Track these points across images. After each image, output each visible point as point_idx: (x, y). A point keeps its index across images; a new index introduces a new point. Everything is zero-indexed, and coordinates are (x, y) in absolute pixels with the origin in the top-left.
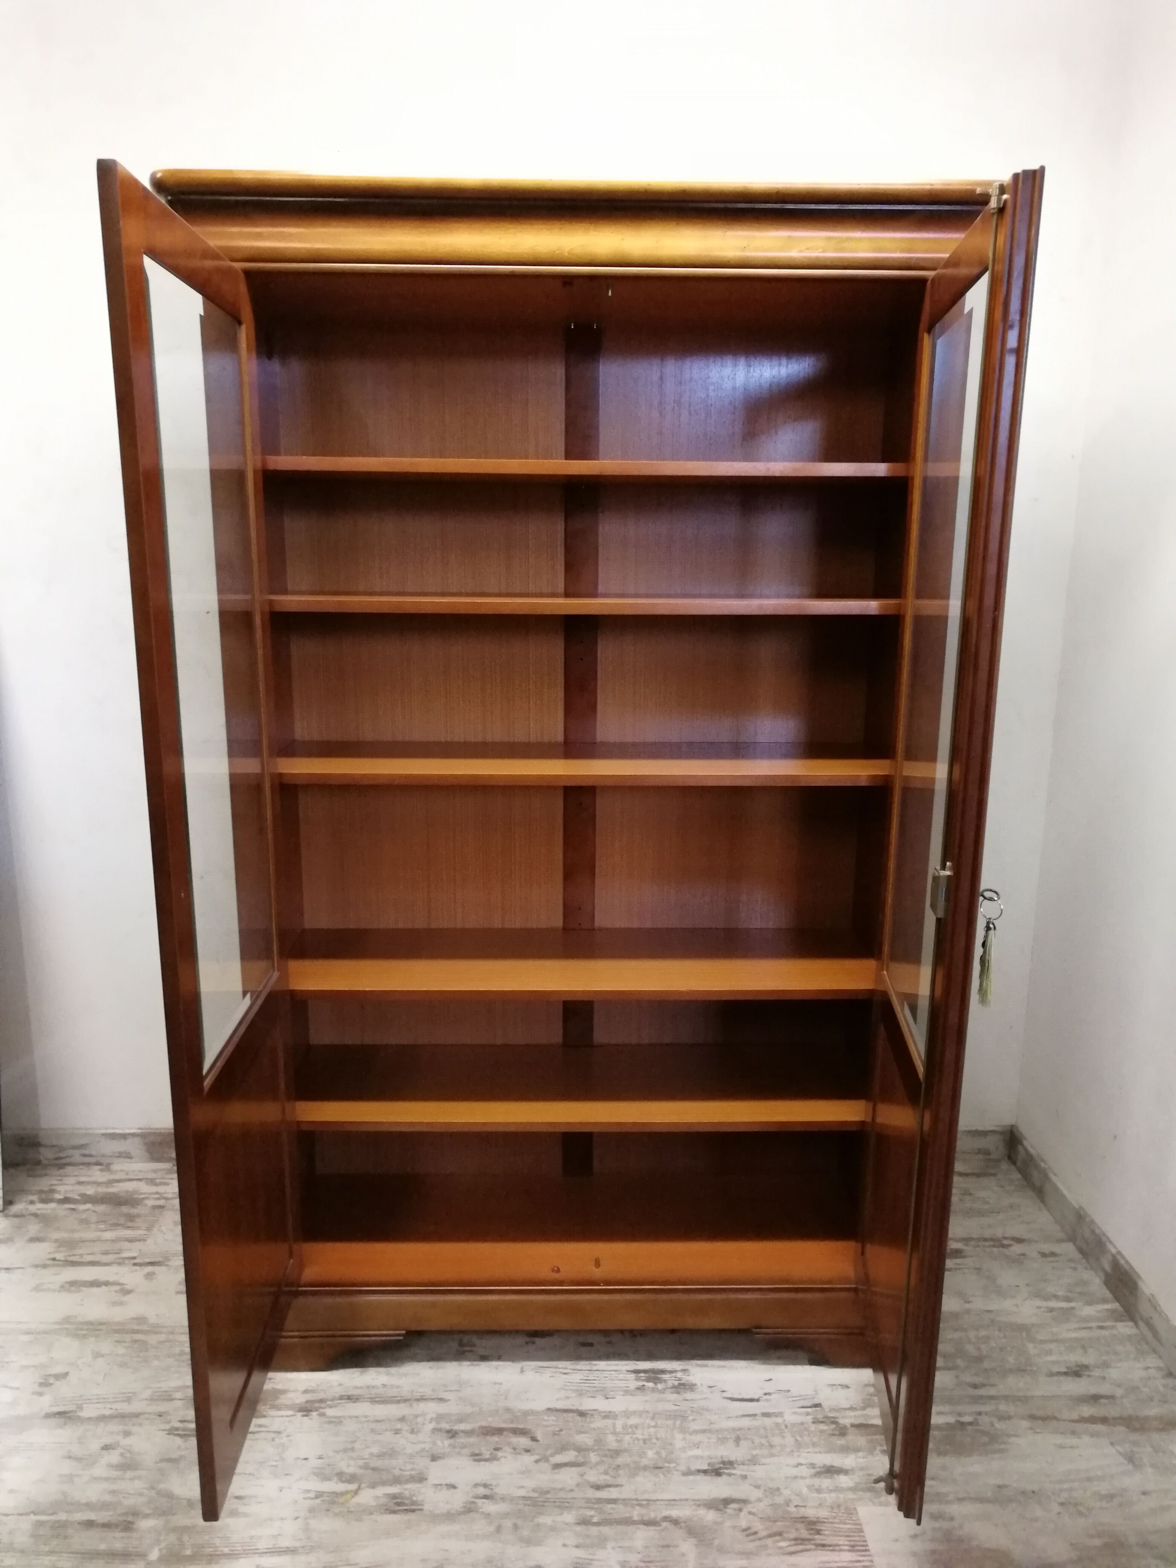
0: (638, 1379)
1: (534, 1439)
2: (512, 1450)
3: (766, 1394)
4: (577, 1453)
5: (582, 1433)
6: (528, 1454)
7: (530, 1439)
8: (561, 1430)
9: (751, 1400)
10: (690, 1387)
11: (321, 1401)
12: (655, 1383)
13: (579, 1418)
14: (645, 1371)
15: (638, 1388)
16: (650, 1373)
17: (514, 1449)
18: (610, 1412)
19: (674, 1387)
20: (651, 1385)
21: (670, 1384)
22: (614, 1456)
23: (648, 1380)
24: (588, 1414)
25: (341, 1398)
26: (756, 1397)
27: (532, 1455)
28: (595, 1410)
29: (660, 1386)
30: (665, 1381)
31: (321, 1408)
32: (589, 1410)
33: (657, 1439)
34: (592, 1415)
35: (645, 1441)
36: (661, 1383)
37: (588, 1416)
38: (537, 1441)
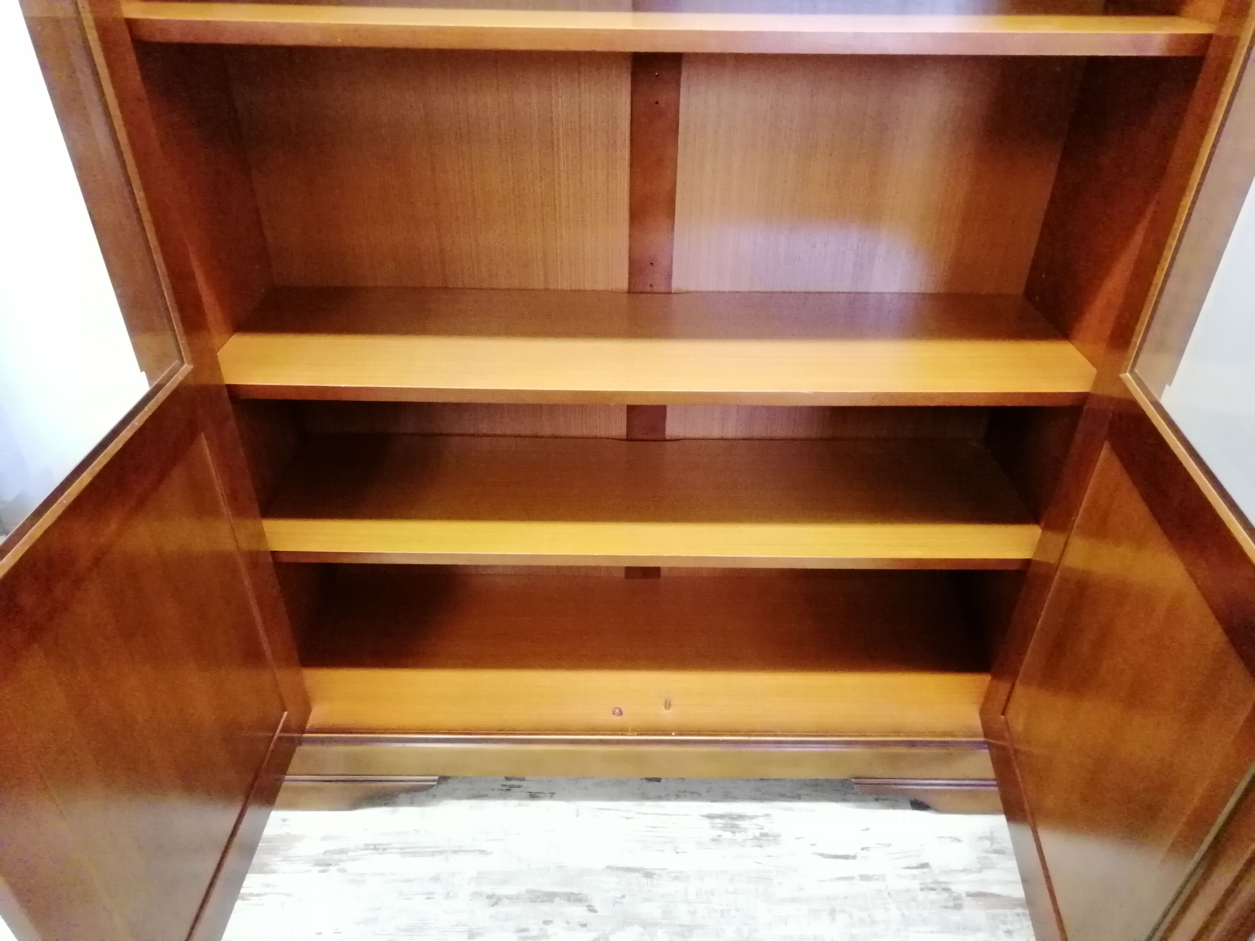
0: (713, 827)
1: (591, 909)
2: (566, 925)
3: (863, 849)
4: (641, 930)
5: (648, 900)
6: (585, 928)
7: (586, 908)
8: (623, 897)
9: (846, 857)
10: (775, 838)
11: (342, 851)
12: (733, 832)
13: (644, 880)
14: (721, 817)
15: (714, 840)
16: (728, 819)
17: (568, 923)
18: (681, 872)
19: (755, 838)
20: (727, 835)
21: (750, 834)
22: (687, 934)
23: (725, 828)
24: (655, 874)
25: (367, 847)
26: (852, 853)
27: (589, 930)
28: (664, 869)
29: (739, 836)
30: (745, 830)
31: (342, 861)
32: (657, 869)
33: (737, 910)
34: (660, 876)
35: (722, 912)
36: (740, 832)
37: (655, 876)
38: (595, 911)
